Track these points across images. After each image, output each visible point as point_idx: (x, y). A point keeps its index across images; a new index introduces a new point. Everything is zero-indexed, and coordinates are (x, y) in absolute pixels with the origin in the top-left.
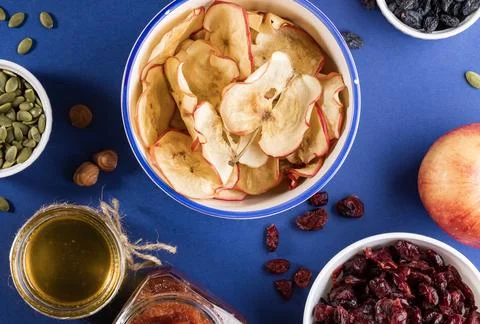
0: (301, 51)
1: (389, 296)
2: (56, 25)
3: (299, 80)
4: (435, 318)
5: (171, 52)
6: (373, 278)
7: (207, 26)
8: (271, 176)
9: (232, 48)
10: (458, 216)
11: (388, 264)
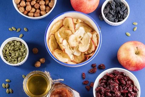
0: (86, 28)
1: (113, 83)
2: (28, 31)
3: (87, 34)
4: (125, 88)
5: (56, 31)
6: (109, 80)
7: (64, 24)
8: (82, 58)
9: (70, 28)
10: (128, 62)
11: (112, 76)
